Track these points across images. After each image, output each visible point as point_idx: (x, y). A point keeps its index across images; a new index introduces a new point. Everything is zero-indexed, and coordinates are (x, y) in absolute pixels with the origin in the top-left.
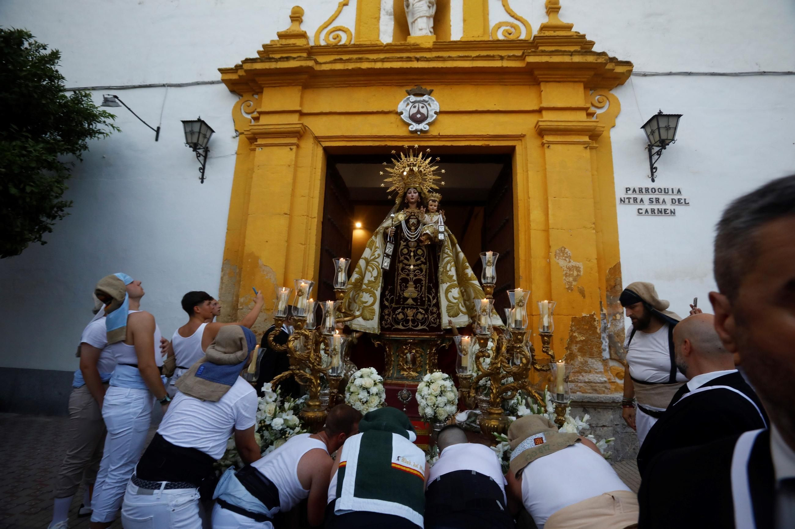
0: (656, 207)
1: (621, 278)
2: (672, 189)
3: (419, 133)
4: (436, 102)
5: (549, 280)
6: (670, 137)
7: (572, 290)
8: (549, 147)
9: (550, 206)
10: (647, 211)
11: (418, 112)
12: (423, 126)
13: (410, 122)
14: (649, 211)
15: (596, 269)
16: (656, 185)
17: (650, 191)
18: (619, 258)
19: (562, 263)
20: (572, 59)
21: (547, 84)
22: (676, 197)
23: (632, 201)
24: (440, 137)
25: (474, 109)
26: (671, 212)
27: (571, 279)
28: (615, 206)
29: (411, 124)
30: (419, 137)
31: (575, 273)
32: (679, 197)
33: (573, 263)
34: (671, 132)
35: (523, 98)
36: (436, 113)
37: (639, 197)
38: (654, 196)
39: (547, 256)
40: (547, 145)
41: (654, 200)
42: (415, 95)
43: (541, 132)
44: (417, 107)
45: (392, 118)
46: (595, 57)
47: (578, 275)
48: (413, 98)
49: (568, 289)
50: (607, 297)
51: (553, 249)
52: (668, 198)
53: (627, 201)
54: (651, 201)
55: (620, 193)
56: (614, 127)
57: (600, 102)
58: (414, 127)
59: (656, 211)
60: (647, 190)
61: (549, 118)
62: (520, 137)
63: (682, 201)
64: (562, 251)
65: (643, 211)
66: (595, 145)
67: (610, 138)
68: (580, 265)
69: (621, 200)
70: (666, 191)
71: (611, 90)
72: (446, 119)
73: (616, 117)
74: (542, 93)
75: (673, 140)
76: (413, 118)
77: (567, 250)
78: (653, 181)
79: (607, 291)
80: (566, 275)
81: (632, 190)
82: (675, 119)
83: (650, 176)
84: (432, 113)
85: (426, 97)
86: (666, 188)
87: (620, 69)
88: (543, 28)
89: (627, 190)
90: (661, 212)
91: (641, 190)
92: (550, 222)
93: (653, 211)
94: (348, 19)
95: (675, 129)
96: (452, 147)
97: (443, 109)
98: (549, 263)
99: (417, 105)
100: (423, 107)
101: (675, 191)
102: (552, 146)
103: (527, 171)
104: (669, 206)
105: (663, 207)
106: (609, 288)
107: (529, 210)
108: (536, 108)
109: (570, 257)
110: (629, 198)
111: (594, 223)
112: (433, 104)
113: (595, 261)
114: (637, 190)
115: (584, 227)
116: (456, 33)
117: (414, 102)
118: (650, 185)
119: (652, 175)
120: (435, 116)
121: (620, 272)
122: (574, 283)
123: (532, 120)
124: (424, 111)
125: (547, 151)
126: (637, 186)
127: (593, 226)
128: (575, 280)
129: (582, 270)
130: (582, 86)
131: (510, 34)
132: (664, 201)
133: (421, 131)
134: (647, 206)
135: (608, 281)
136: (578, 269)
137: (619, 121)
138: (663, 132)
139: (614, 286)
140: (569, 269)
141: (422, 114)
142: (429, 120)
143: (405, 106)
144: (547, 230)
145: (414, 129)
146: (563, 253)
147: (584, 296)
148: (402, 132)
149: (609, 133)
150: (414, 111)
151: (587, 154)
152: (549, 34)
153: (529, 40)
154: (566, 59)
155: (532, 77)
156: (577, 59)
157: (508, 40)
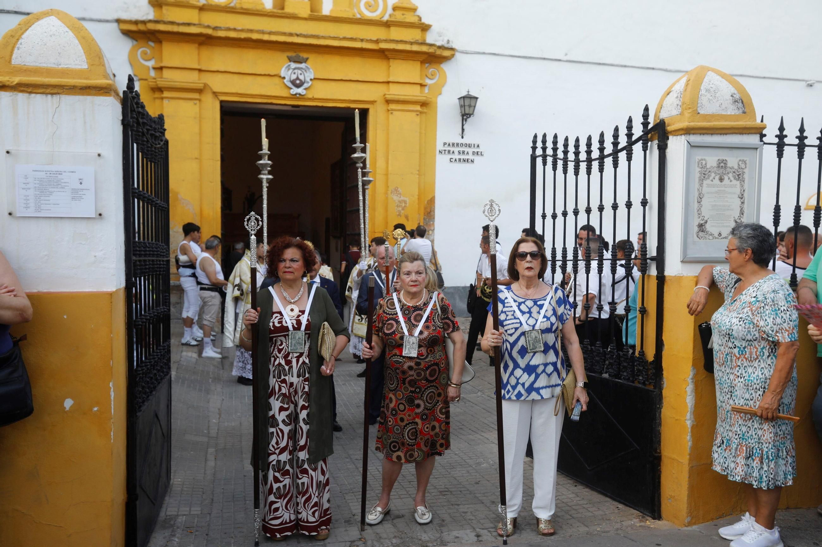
0: (462, 157)
1: (434, 207)
2: (474, 145)
3: (298, 96)
4: (311, 70)
5: (386, 210)
6: (471, 112)
7: (401, 216)
8: (392, 113)
9: (390, 158)
10: (456, 160)
11: (298, 78)
12: (300, 90)
13: (290, 85)
14: (457, 160)
15: (417, 201)
16: (464, 141)
17: (459, 145)
18: (434, 193)
19: (396, 198)
20: (411, 48)
21: (395, 60)
22: (476, 150)
23: (447, 152)
24: (313, 99)
25: (340, 78)
26: (472, 161)
27: (400, 209)
28: (435, 156)
29: (291, 89)
30: (298, 98)
31: (403, 205)
32: (478, 150)
33: (402, 198)
34: (472, 109)
35: (374, 70)
36: (311, 80)
37: (452, 149)
38: (461, 149)
39: (386, 193)
40: (390, 112)
41: (461, 152)
42: (295, 62)
43: (388, 102)
44: (296, 74)
45: (276, 80)
46: (428, 47)
47: (405, 206)
48: (293, 65)
49: (398, 215)
50: (424, 219)
51: (390, 189)
52: (470, 150)
53: (443, 152)
54: (459, 152)
55: (440, 147)
56: (440, 94)
57: (432, 75)
58: (295, 90)
59: (462, 160)
60: (458, 145)
61: (395, 91)
62: (373, 102)
63: (479, 153)
64: (396, 190)
65: (453, 160)
66: (425, 111)
67: (437, 103)
68: (407, 199)
69: (440, 151)
70: (470, 146)
71: (441, 63)
72: (318, 84)
73: (443, 86)
74: (390, 68)
75: (473, 114)
76: (293, 82)
77: (399, 189)
78: (462, 137)
79: (425, 215)
80: (397, 206)
81: (448, 144)
82: (475, 100)
83: (461, 134)
84: (308, 79)
85: (303, 65)
86: (470, 143)
87: (446, 53)
88: (395, 9)
89: (445, 144)
90: (465, 161)
91: (453, 144)
92: (390, 168)
93: (460, 160)
95: (475, 107)
96: (322, 107)
97: (317, 77)
98: (387, 198)
99: (296, 71)
100: (301, 74)
101: (476, 146)
102: (395, 113)
103: (376, 130)
104: (470, 157)
105: (466, 157)
106: (426, 214)
107: (376, 159)
108: (385, 80)
109: (400, 194)
110: (445, 150)
111: (418, 171)
112: (309, 71)
113: (417, 197)
114: (451, 145)
115: (412, 173)
116: (327, 6)
117: (294, 69)
118: (460, 141)
119: (462, 133)
120: (310, 83)
121: (434, 202)
122: (402, 212)
123: (382, 89)
124: (301, 77)
125: (391, 116)
126: (451, 141)
127: (418, 172)
128: (403, 209)
129: (408, 202)
130: (419, 63)
131: (370, 6)
132: (468, 153)
133: (300, 94)
134: (457, 156)
135: (425, 208)
136: (405, 202)
137: (445, 90)
138: (467, 108)
139: (430, 213)
140: (400, 202)
141: (300, 80)
142: (306, 85)
144: (387, 175)
145: (294, 93)
146: (396, 191)
147: (408, 220)
148: (284, 93)
149: (437, 100)
150: (294, 77)
151: (417, 119)
152: (399, 16)
153: (386, 18)
154: (408, 47)
155: (384, 55)
156: (415, 48)
157: (368, 14)
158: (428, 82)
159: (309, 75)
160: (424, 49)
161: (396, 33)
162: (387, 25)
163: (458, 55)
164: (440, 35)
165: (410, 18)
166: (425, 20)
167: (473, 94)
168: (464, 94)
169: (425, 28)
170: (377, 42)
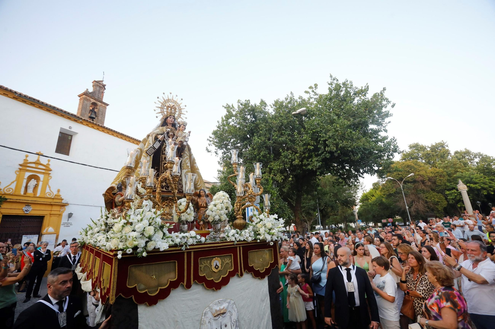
11: (27, 210)
21: (54, 206)
22: (71, 224)
24: (30, 214)
25: (38, 209)
28: (60, 225)
30: (26, 214)
35: (49, 208)
38: (67, 224)
43: (50, 215)
45: (21, 210)
48: (27, 207)
58: (26, 212)
61: (53, 212)
62: (46, 215)
66: (59, 216)
69: (62, 224)
70: (69, 223)
71: (65, 206)
72: (33, 211)
74: (53, 208)
78: (68, 221)
85: (29, 207)
87: (67, 205)
88: (55, 195)
91: (65, 223)
93: (66, 226)
94: (13, 186)
95: (72, 216)
96: (33, 216)
105: (68, 226)
108: (51, 210)
111: (56, 229)
116: (38, 195)
120: (31, 211)
123: (50, 212)
125: (51, 218)
130: (59, 206)
137: (65, 212)
138: (70, 216)
142: (29, 211)
143: (25, 208)
148: (23, 213)
149: (63, 214)
151: (57, 218)
152: (56, 197)
153: (53, 197)
154: (58, 204)
155: (52, 205)
156: (60, 204)
157: (49, 196)
158: (61, 210)
159: (30, 209)
160: (62, 204)
161: (55, 201)
162: (53, 199)
163: (69, 205)
164: (66, 201)
165: (59, 198)
166: (62, 198)
167: (72, 213)
168: (70, 213)
169: (62, 199)
170: (51, 202)
